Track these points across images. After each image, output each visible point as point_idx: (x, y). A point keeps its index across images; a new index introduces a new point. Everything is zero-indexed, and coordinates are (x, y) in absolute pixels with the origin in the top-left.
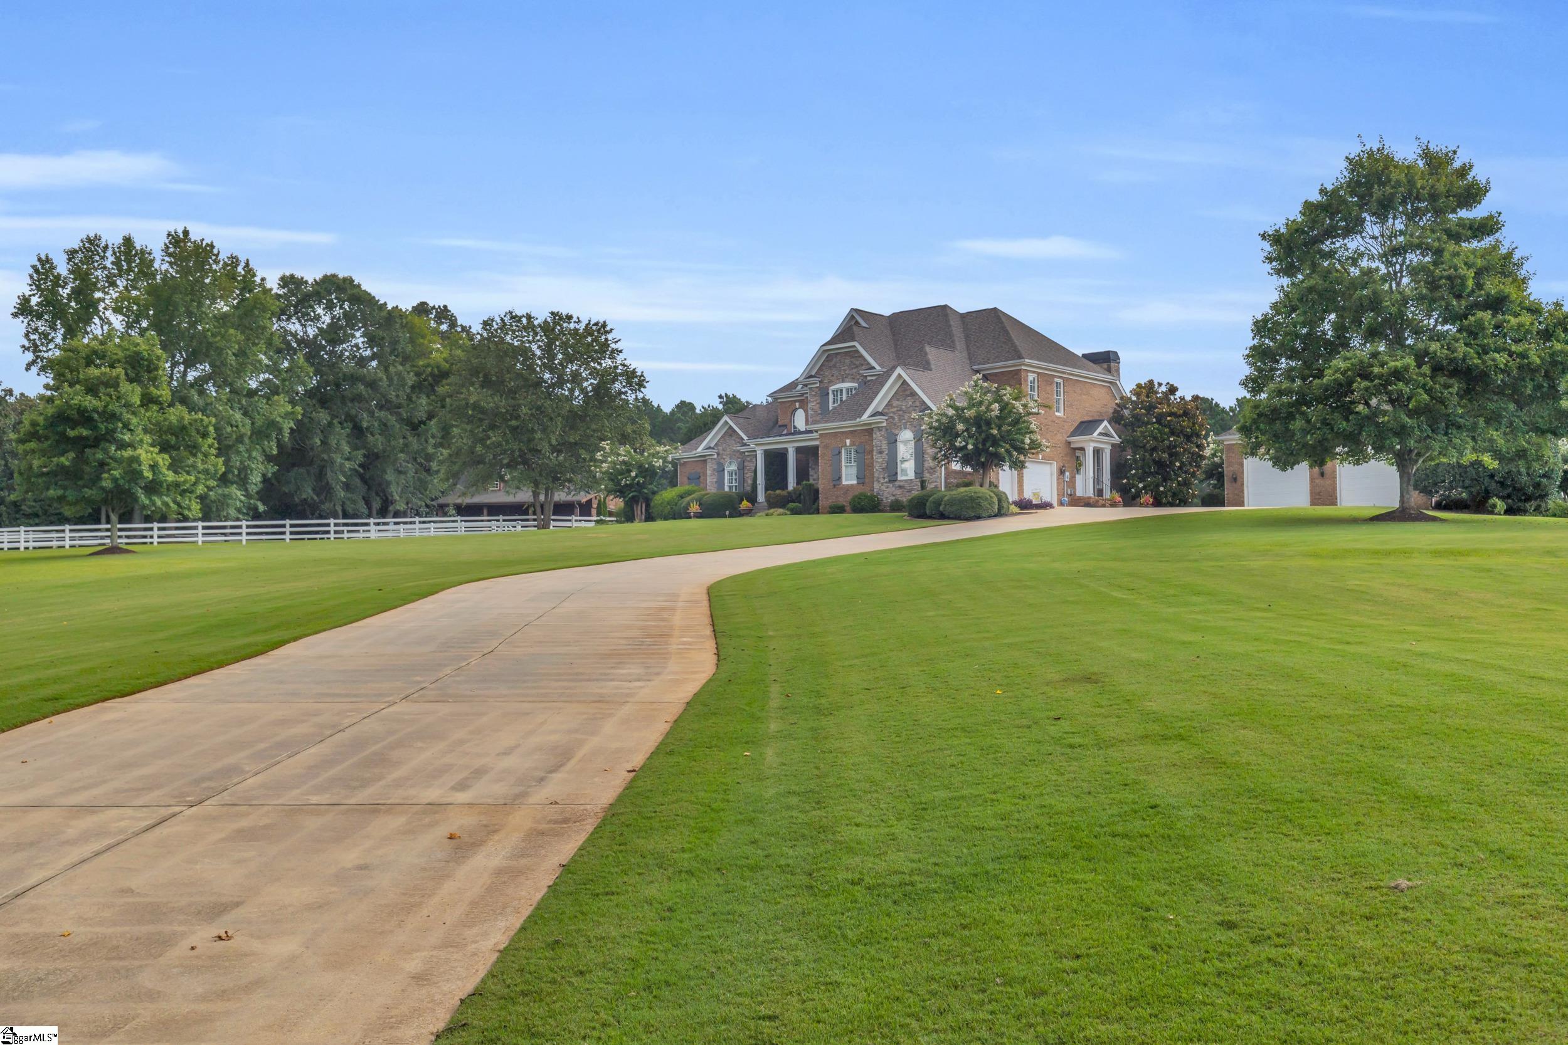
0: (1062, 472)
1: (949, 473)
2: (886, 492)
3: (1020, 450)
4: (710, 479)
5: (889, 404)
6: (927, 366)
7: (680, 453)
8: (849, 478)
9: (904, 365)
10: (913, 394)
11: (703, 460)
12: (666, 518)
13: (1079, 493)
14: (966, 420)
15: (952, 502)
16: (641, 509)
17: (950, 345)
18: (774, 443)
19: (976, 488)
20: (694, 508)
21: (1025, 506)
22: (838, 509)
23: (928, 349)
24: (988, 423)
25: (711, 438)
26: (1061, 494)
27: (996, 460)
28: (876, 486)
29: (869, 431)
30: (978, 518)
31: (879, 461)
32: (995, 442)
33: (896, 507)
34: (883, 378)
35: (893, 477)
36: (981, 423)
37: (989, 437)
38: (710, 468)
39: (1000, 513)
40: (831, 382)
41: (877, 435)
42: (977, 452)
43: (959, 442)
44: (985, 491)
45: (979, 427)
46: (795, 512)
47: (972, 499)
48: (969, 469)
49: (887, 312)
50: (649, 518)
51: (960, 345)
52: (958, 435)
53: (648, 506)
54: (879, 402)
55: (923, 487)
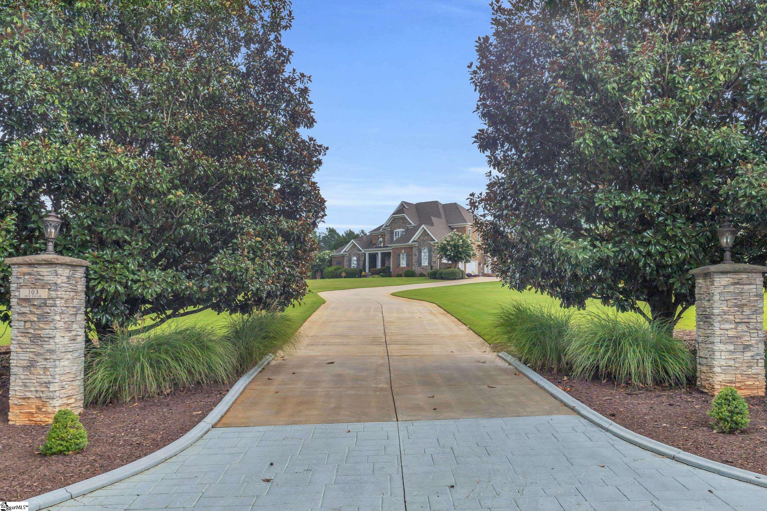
0: (479, 264)
1: (441, 264)
2: (418, 270)
3: (469, 256)
4: (346, 263)
5: (419, 238)
6: (432, 224)
7: (334, 253)
8: (403, 263)
9: (425, 224)
10: (428, 235)
11: (343, 256)
12: (329, 278)
13: (486, 272)
14: (451, 245)
15: (446, 274)
16: (319, 274)
17: (439, 216)
18: (372, 251)
19: (453, 269)
20: (344, 274)
21: (470, 276)
22: (399, 276)
23: (432, 218)
24: (458, 247)
25: (347, 248)
26: (479, 272)
27: (461, 259)
28: (414, 268)
29: (411, 248)
30: (455, 279)
31: (415, 259)
32: (460, 253)
33: (421, 275)
34: (416, 229)
35: (420, 264)
36: (455, 246)
37: (458, 251)
38: (346, 259)
39: (462, 278)
40: (395, 229)
41: (414, 249)
42: (454, 256)
43: (448, 253)
44: (456, 269)
45: (455, 248)
46: (382, 276)
47: (453, 273)
48: (450, 262)
49: (415, 203)
50: (322, 277)
51: (443, 216)
52: (447, 250)
53: (322, 273)
54: (415, 237)
55: (431, 269)
